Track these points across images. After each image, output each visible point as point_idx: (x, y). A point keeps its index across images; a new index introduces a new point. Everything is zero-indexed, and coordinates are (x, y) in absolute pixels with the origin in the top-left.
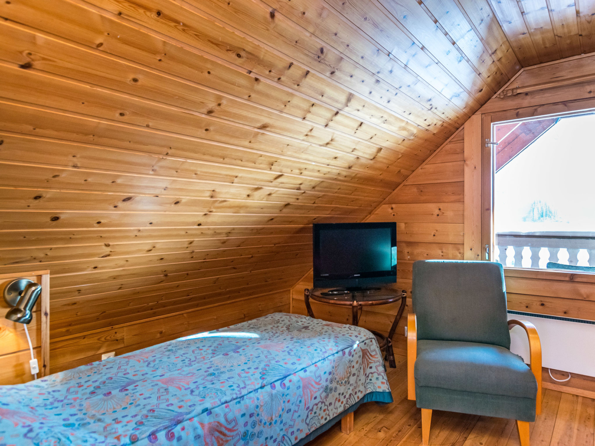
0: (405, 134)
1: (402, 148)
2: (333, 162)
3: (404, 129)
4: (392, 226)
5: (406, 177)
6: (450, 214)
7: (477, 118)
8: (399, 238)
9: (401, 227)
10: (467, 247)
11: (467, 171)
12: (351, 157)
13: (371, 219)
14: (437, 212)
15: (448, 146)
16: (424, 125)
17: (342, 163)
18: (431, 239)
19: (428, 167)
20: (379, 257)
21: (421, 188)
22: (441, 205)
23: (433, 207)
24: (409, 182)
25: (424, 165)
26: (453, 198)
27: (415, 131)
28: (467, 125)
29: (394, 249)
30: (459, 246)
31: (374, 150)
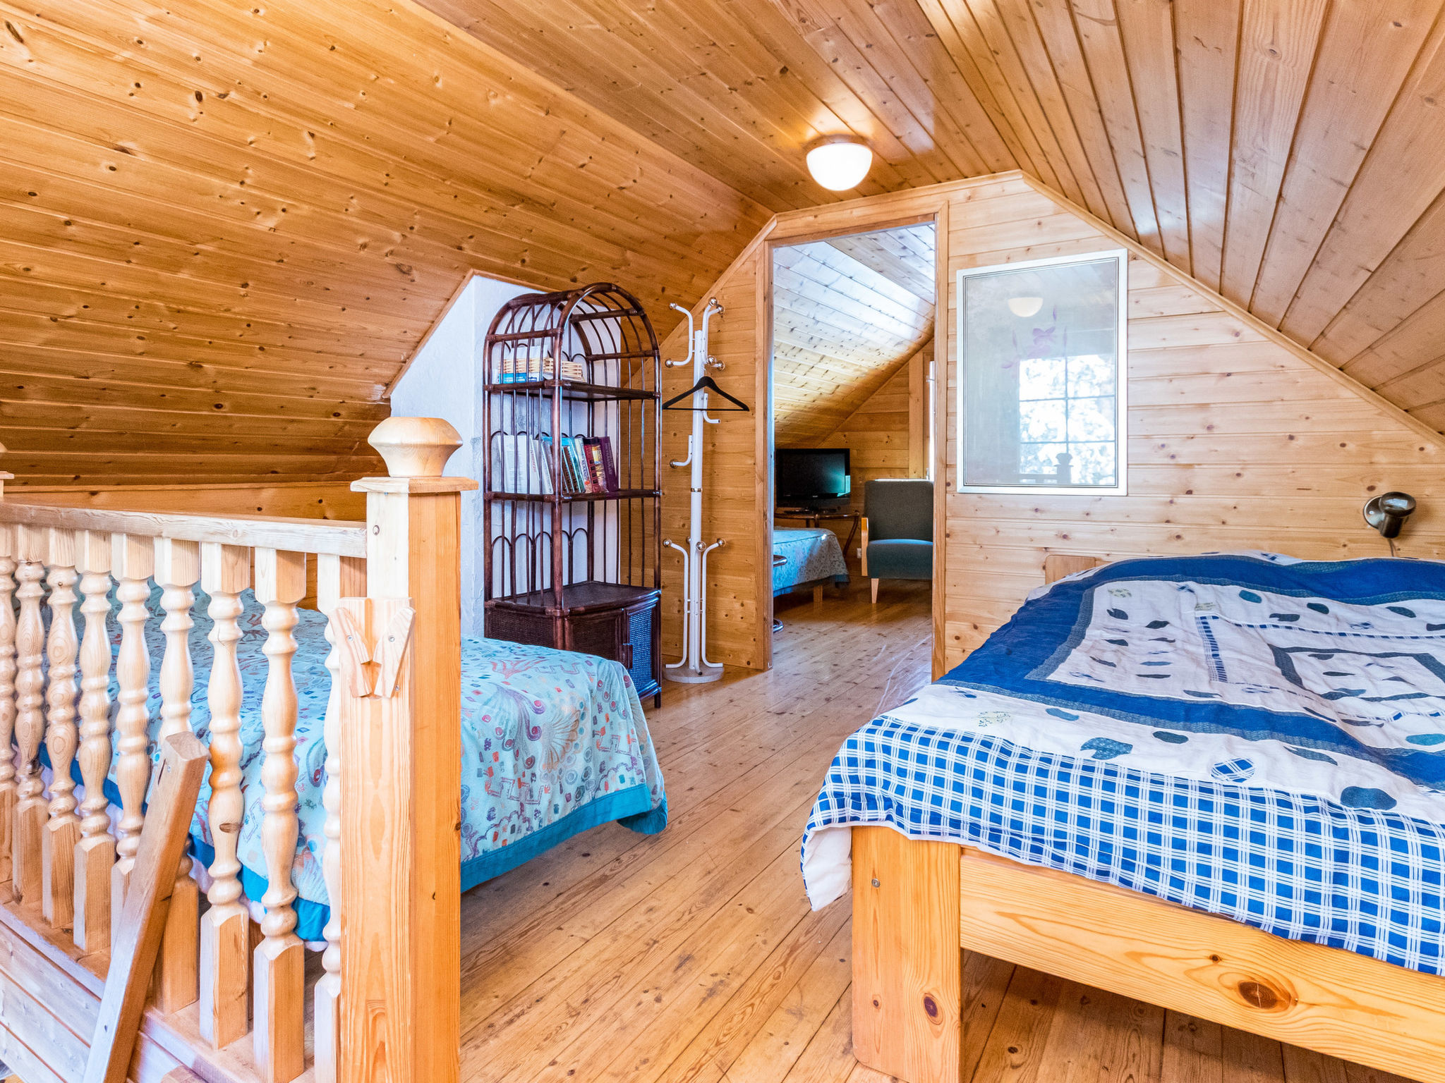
0: (858, 374)
1: (856, 384)
2: (804, 398)
3: (858, 370)
4: (845, 453)
5: (858, 407)
6: (897, 441)
7: (919, 356)
8: (852, 464)
9: (853, 453)
10: (911, 470)
11: (911, 402)
12: (816, 393)
13: (824, 446)
14: (886, 439)
15: (895, 379)
16: (873, 365)
17: (809, 399)
18: (881, 464)
19: (877, 398)
20: (834, 483)
21: (872, 417)
22: (889, 433)
23: (882, 435)
24: (860, 411)
25: (874, 396)
26: (900, 426)
27: (867, 371)
28: (911, 361)
29: (848, 477)
30: (904, 470)
31: (834, 387)
